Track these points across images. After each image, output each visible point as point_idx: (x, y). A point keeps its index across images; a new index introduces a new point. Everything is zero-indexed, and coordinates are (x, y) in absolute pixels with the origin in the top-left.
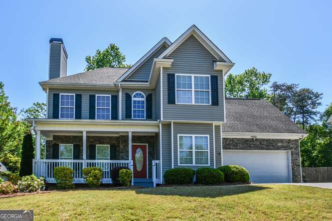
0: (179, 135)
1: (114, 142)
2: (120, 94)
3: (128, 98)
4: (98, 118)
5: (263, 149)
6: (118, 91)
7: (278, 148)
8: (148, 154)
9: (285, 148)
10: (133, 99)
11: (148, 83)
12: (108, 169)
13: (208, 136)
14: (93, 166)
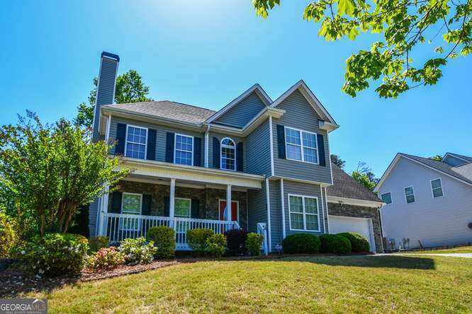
0: (289, 195)
1: (196, 196)
2: (207, 137)
3: (216, 143)
4: (176, 163)
5: (348, 215)
6: (204, 134)
7: (362, 216)
8: (240, 213)
9: (367, 216)
10: (222, 146)
11: (241, 130)
12: (184, 231)
13: (317, 198)
14: (165, 225)
